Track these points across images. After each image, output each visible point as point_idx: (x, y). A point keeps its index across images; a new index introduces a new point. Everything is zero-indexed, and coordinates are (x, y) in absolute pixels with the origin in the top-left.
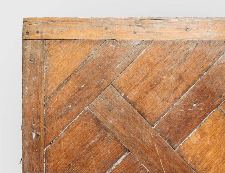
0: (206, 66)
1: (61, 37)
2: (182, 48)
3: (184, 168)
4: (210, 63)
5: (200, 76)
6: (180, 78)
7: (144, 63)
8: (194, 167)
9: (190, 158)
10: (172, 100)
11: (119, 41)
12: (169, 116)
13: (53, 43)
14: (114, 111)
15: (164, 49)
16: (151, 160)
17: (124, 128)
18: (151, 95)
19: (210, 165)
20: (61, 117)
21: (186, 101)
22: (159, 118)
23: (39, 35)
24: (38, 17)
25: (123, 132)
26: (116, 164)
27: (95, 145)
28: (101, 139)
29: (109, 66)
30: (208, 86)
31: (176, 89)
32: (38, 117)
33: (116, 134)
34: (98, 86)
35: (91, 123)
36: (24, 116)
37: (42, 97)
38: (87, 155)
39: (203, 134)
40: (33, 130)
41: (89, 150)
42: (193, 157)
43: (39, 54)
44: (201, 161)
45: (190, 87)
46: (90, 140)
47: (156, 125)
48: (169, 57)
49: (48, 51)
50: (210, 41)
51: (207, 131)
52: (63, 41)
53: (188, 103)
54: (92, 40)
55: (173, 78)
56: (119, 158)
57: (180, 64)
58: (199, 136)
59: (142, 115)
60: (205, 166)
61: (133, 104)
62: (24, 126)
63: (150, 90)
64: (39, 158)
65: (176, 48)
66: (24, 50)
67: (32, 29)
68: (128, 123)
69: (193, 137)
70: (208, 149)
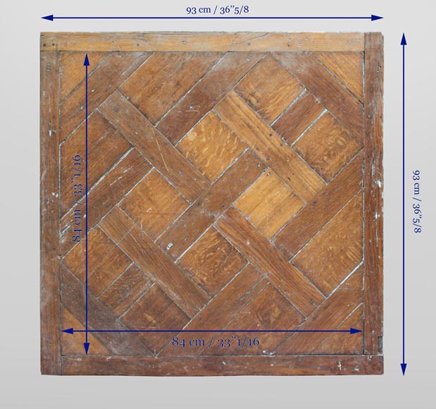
0: (201, 74)
1: (73, 49)
2: (180, 58)
3: (183, 161)
4: (205, 72)
5: (196, 82)
6: (178, 84)
7: (146, 71)
8: (191, 161)
9: (188, 153)
10: (171, 103)
11: (125, 52)
12: (168, 117)
13: (67, 54)
14: (120, 112)
15: (164, 59)
16: (154, 155)
17: (129, 127)
18: (153, 99)
19: (206, 160)
20: (74, 117)
21: (184, 104)
22: (160, 118)
23: (55, 47)
24: (54, 31)
25: (128, 130)
26: (123, 158)
27: (104, 141)
28: (110, 136)
29: (116, 74)
30: (203, 90)
31: (175, 93)
32: (54, 117)
33: (122, 132)
34: (106, 91)
35: (100, 122)
36: (42, 116)
37: (57, 100)
38: (97, 150)
39: (199, 133)
40: (50, 127)
41: (99, 145)
42: (191, 152)
43: (55, 63)
44: (198, 156)
45: (187, 91)
46: (100, 137)
47: (157, 124)
48: (168, 66)
49: (62, 61)
50: (204, 53)
51: (203, 130)
52: (75, 52)
53: (185, 106)
54: (100, 52)
55: (171, 84)
56: (125, 153)
57: (178, 73)
58: (196, 134)
59: (145, 115)
60: (201, 160)
61: (137, 106)
62: (42, 124)
63: (151, 95)
64: (55, 153)
65: (174, 58)
66: (41, 59)
67: (48, 41)
68: (132, 122)
69: (191, 135)
70: (204, 145)
